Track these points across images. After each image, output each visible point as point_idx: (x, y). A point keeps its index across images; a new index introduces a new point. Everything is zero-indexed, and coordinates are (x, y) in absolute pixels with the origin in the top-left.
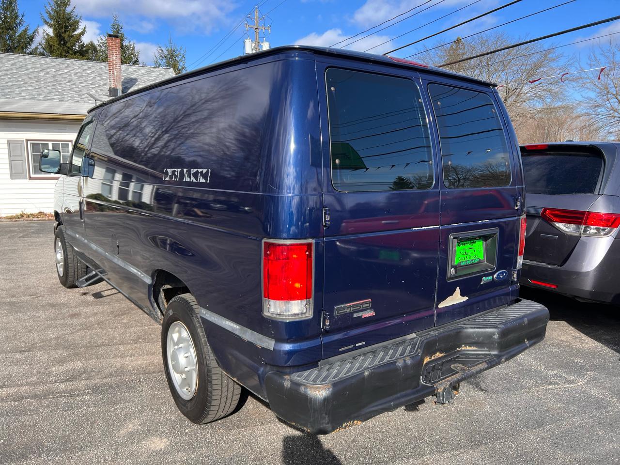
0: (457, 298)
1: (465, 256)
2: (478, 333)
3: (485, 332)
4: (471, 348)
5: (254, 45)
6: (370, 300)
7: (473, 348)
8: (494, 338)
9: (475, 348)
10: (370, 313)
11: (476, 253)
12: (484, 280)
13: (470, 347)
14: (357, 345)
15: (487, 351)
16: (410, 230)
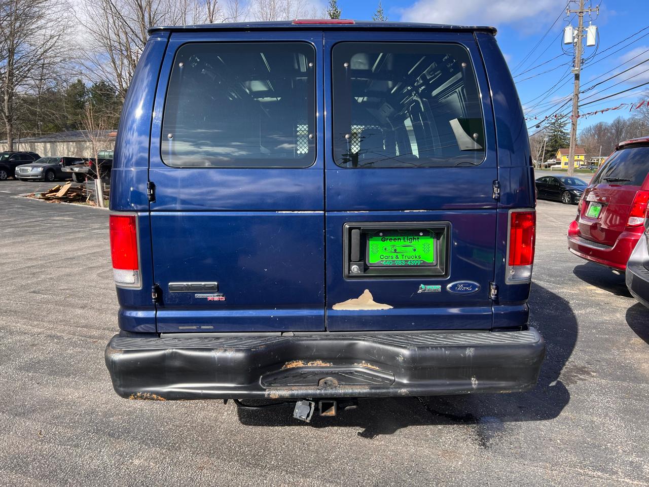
0: (366, 303)
1: (394, 255)
2: (379, 349)
3: (387, 351)
4: (373, 367)
5: (576, 32)
6: (216, 283)
7: (375, 367)
8: (398, 360)
9: (377, 368)
10: (215, 297)
11: (417, 253)
12: (421, 288)
13: (372, 365)
14: (203, 327)
15: (390, 375)
16: (274, 212)
